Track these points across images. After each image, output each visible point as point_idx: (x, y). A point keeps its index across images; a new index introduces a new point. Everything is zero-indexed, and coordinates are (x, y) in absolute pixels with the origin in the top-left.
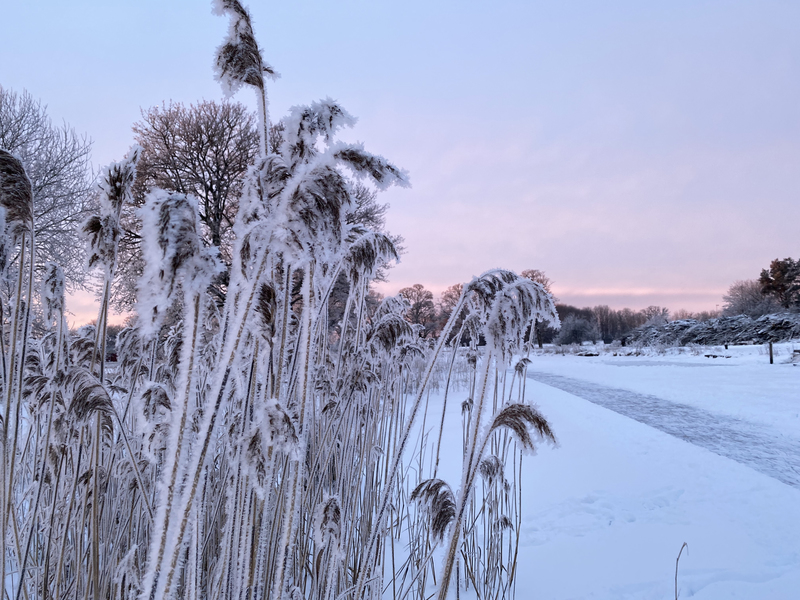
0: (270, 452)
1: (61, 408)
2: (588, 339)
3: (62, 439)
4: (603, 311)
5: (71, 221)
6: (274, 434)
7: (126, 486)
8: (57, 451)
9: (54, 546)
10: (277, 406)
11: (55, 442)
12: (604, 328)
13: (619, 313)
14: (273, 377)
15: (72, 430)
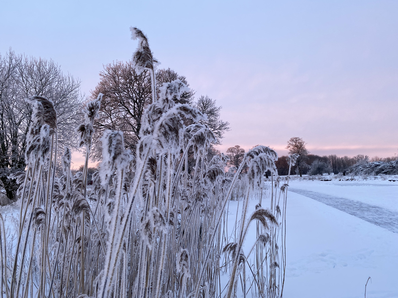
0: (154, 230)
1: (68, 209)
2: (326, 172)
3: (68, 223)
4: (333, 158)
5: (72, 119)
6: (156, 222)
7: (96, 244)
8: (66, 228)
9: (65, 271)
10: (157, 210)
11: (65, 224)
12: (334, 166)
13: (342, 158)
14: (156, 197)
15: (73, 219)
